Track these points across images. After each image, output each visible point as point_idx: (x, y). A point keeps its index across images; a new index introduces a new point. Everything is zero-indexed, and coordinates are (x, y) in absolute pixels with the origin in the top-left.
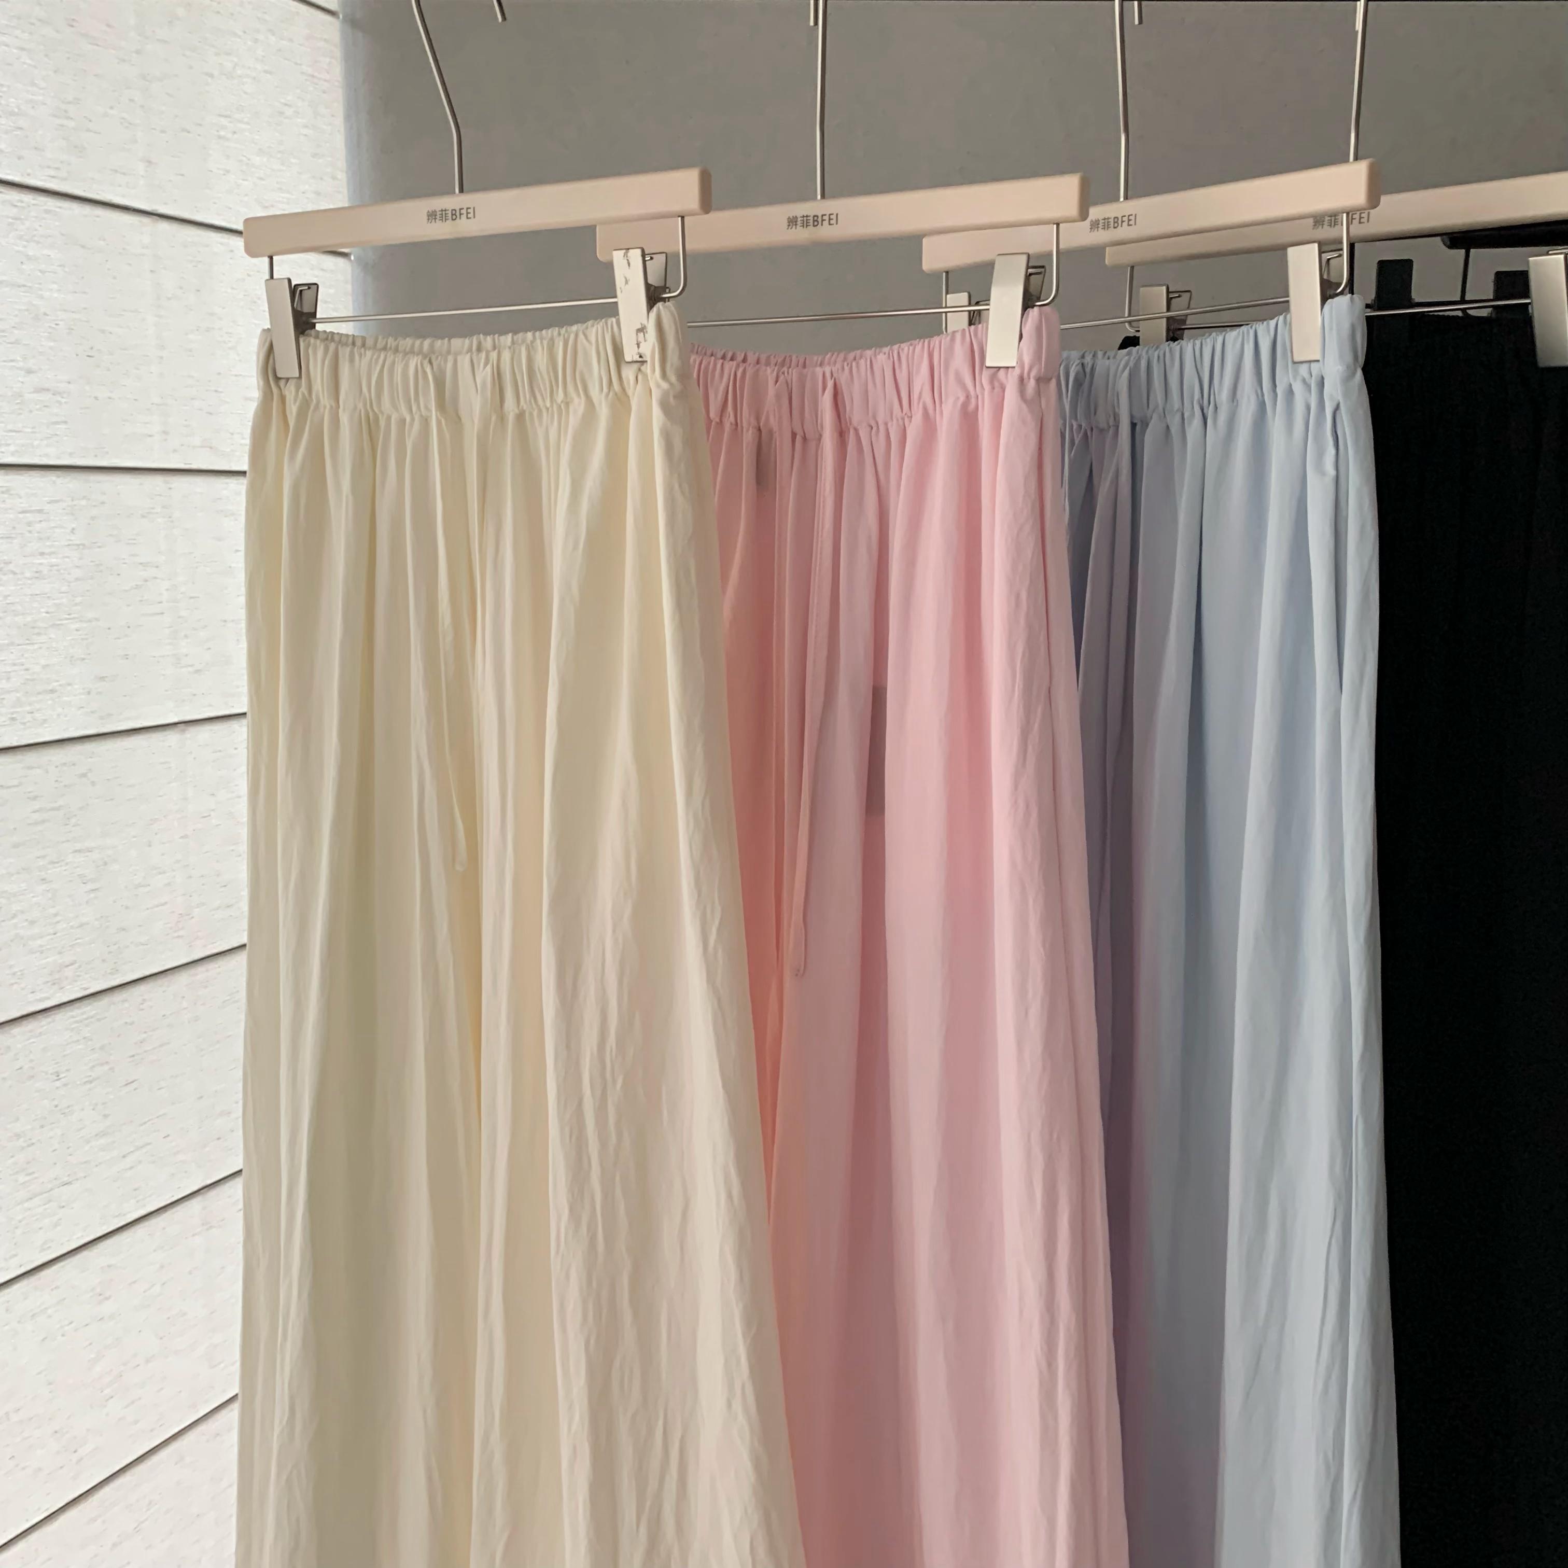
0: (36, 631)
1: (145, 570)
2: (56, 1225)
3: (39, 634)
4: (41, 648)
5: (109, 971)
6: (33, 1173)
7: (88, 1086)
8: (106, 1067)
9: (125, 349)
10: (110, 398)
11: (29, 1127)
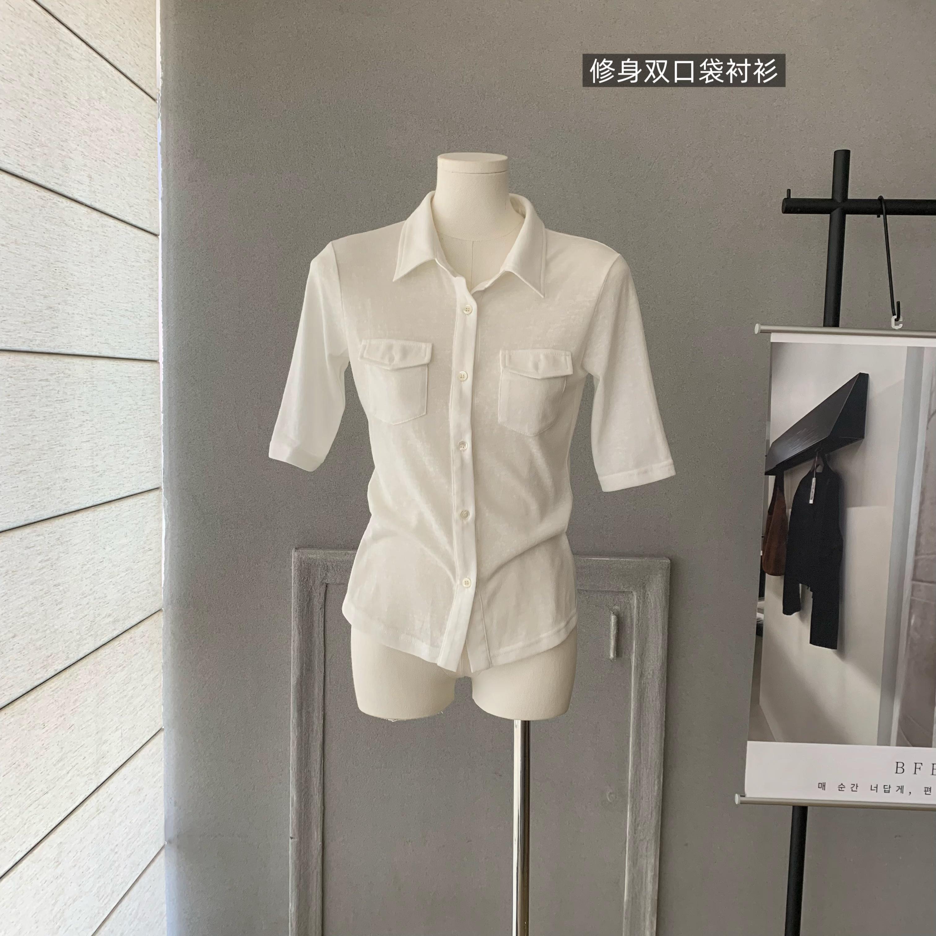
0: (43, 452)
1: (83, 415)
2: (41, 820)
3: (44, 454)
4: (44, 462)
5: (65, 658)
6: (33, 788)
7: (56, 730)
8: (63, 718)
9: (79, 285)
10: (73, 314)
11: (32, 759)
